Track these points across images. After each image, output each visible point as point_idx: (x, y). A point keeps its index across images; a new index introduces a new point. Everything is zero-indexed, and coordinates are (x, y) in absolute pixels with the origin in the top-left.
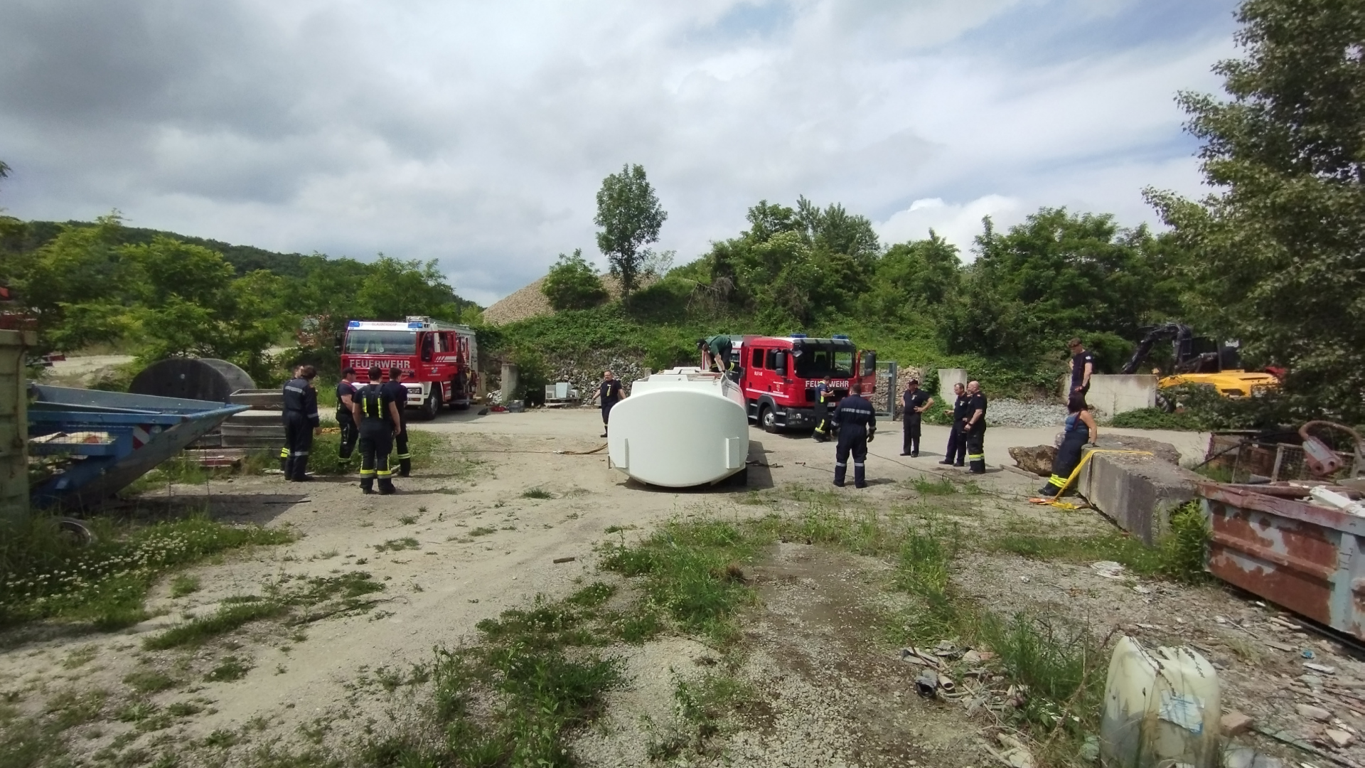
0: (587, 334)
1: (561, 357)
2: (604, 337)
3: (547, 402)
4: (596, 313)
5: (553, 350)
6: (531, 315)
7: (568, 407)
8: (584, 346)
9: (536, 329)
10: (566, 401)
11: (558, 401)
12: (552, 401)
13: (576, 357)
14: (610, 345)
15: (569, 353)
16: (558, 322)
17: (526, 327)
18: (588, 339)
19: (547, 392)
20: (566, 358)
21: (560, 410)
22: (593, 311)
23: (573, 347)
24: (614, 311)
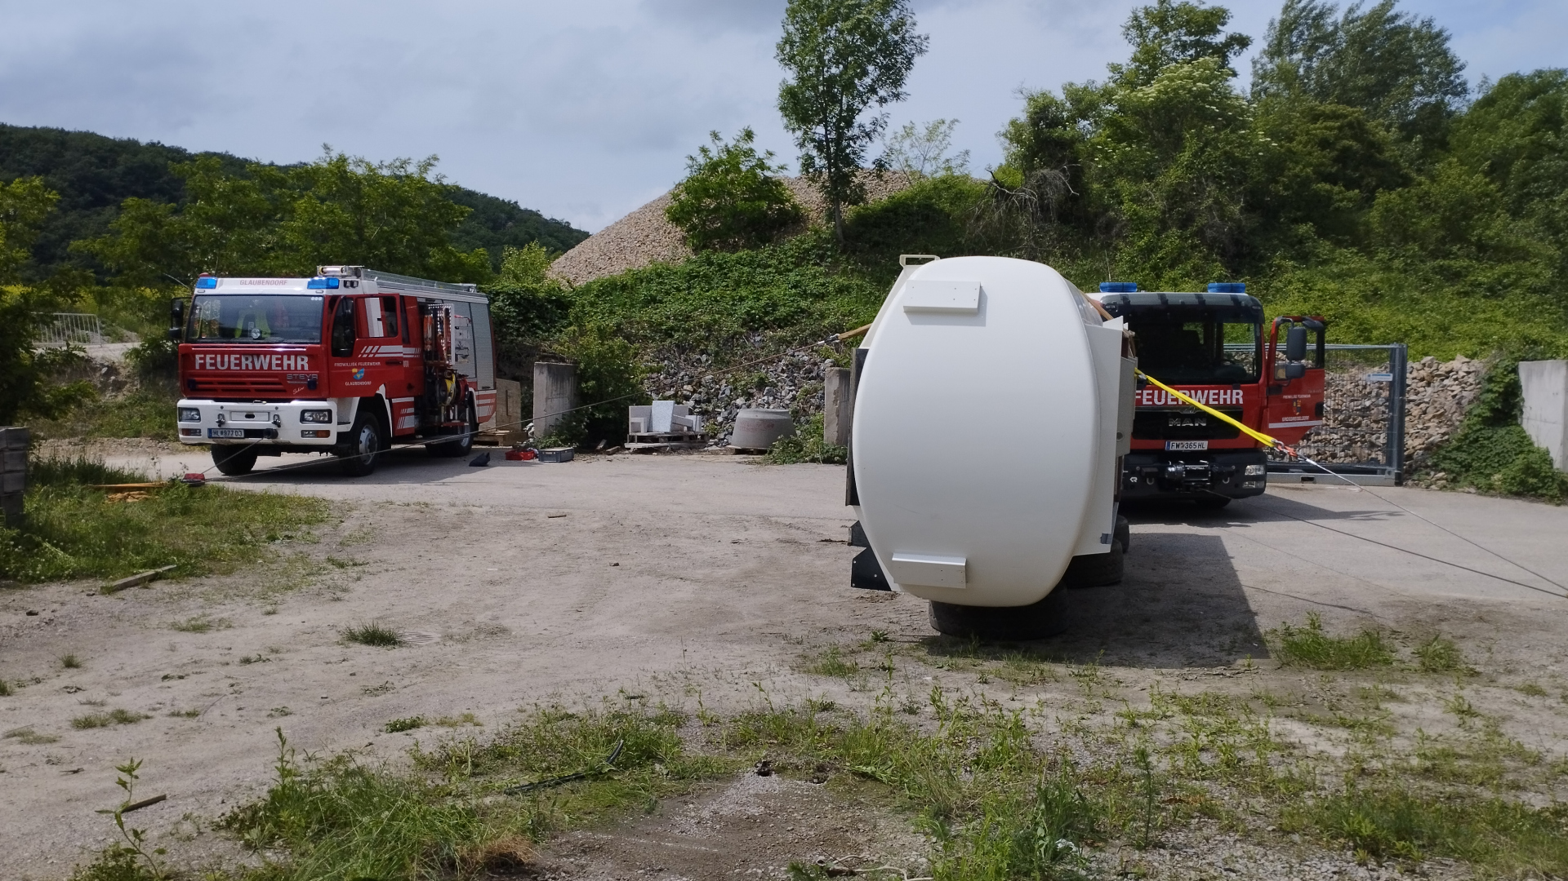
1: (681, 349)
2: (775, 306)
3: (632, 440)
4: (771, 256)
5: (668, 334)
6: (642, 263)
7: (674, 450)
8: (731, 325)
9: (643, 292)
10: (670, 439)
11: (654, 439)
12: (642, 439)
13: (712, 347)
14: (782, 323)
15: (698, 341)
16: (691, 277)
17: (624, 287)
18: (743, 308)
19: (632, 420)
20: (692, 349)
21: (654, 457)
22: (765, 252)
23: (708, 328)
24: (807, 251)
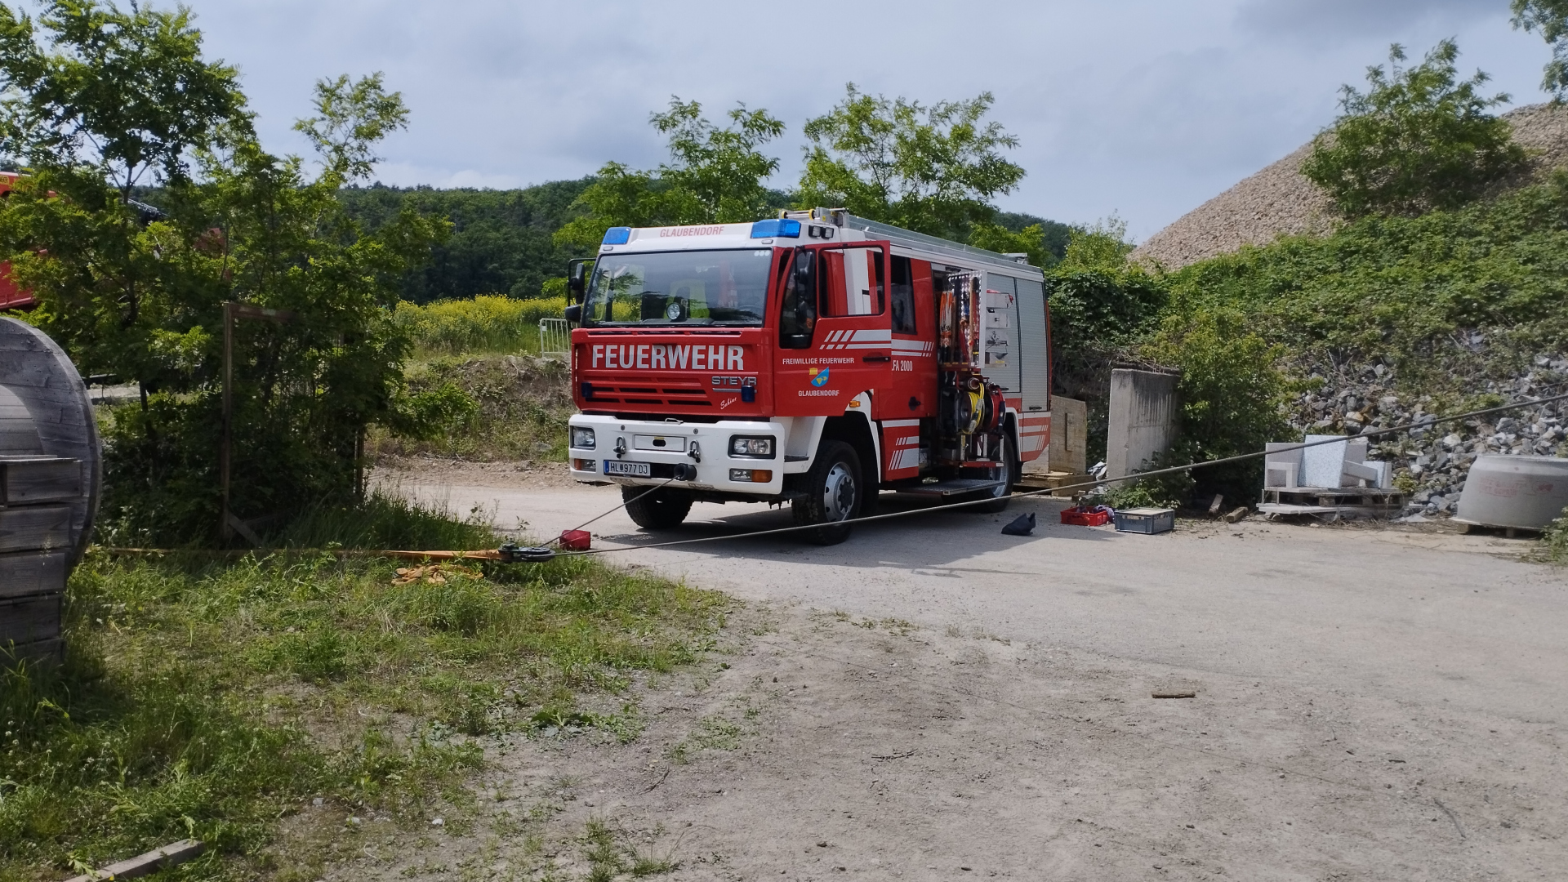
0: (1441, 279)
3: (1270, 498)
7: (1345, 520)
10: (1339, 500)
11: (1310, 499)
12: (1286, 498)
19: (1270, 464)
21: (1312, 532)
